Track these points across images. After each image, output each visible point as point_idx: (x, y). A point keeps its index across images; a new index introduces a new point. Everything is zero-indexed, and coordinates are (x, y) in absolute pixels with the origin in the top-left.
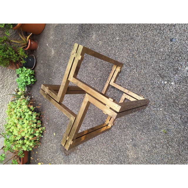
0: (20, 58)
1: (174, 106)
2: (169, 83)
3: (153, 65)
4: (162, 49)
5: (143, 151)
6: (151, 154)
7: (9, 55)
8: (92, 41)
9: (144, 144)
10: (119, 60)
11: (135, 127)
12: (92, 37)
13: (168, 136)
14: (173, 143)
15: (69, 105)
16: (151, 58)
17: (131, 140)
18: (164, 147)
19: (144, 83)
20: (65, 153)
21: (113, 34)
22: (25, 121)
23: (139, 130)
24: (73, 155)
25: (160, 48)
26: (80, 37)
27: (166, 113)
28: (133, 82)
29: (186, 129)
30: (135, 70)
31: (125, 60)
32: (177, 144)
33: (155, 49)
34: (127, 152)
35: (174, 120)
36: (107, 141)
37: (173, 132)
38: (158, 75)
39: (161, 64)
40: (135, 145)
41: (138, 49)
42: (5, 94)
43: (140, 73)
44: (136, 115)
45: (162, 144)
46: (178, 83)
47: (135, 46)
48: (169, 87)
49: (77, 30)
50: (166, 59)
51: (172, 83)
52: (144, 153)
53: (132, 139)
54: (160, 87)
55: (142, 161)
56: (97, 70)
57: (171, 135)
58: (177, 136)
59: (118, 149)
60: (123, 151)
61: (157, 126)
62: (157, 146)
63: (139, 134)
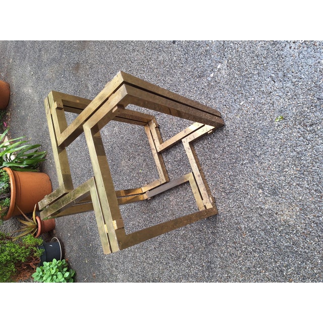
2: (216, 70)
3: (182, 80)
4: (175, 58)
5: (294, 184)
6: (310, 173)
9: (281, 171)
11: (242, 164)
13: (292, 117)
14: (309, 117)
15: (138, 254)
16: (173, 77)
17: (261, 191)
18: (309, 138)
23: (251, 162)
25: (172, 60)
29: (296, 81)
32: (316, 112)
33: (168, 66)
34: (279, 219)
35: (271, 92)
36: (234, 243)
37: (289, 105)
38: (197, 80)
39: (188, 68)
40: (274, 192)
44: (225, 148)
45: (302, 138)
46: (222, 59)
48: (221, 73)
50: (186, 59)
51: (219, 67)
52: (298, 185)
53: (260, 187)
54: (212, 85)
55: (314, 203)
56: (135, 158)
57: (294, 111)
58: (300, 103)
59: (262, 234)
60: (272, 228)
61: (263, 126)
62: (299, 149)
63: (257, 167)
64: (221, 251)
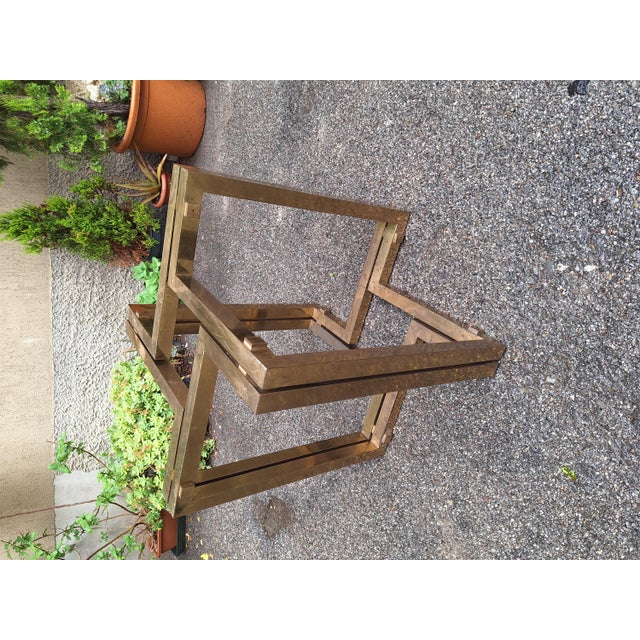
0: (140, 234)
1: (600, 366)
2: (577, 269)
3: (509, 203)
4: (539, 134)
5: (493, 550)
7: (108, 228)
8: (316, 149)
9: (497, 520)
10: (397, 201)
11: (461, 451)
12: (316, 134)
13: (587, 494)
14: (607, 526)
16: (499, 174)
17: (451, 503)
18: (573, 542)
19: (482, 276)
20: (264, 528)
21: (374, 109)
22: (154, 419)
23: (475, 464)
24: (284, 539)
25: (531, 130)
26: (287, 142)
27: (573, 397)
28: (444, 275)
30: (448, 231)
31: (413, 196)
32: (624, 534)
33: (511, 137)
34: (439, 549)
35: (607, 427)
36: (374, 501)
37: (605, 479)
38: (531, 241)
39: (539, 195)
40: (464, 524)
41: (452, 147)
42: (111, 341)
43: (467, 240)
44: (462, 403)
45: (564, 529)
46: (610, 263)
47: (445, 140)
48: (578, 285)
49: (279, 120)
50: (555, 169)
51: (589, 268)
53: (455, 498)
54: (542, 286)
56: (336, 243)
57: (599, 493)
58: (622, 499)
59: (410, 534)
60: (424, 543)
61: (540, 449)
62: (545, 533)
63: (475, 478)
64: (355, 488)
